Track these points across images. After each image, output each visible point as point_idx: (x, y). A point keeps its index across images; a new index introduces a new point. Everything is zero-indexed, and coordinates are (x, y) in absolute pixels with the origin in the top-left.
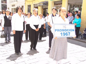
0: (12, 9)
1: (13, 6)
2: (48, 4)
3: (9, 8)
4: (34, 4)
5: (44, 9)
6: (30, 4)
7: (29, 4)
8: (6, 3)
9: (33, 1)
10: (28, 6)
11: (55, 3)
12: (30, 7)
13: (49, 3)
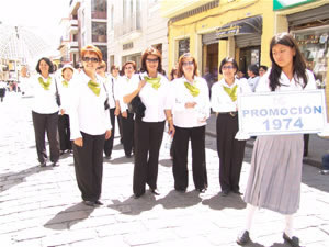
0: (124, 58)
1: (127, 46)
2: (261, 28)
4: (202, 35)
5: (242, 49)
6: (186, 36)
7: (182, 37)
8: (106, 41)
10: (180, 42)
11: (290, 23)
12: (187, 47)
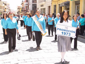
3: (38, 8)
9: (58, 1)
13: (70, 3)
